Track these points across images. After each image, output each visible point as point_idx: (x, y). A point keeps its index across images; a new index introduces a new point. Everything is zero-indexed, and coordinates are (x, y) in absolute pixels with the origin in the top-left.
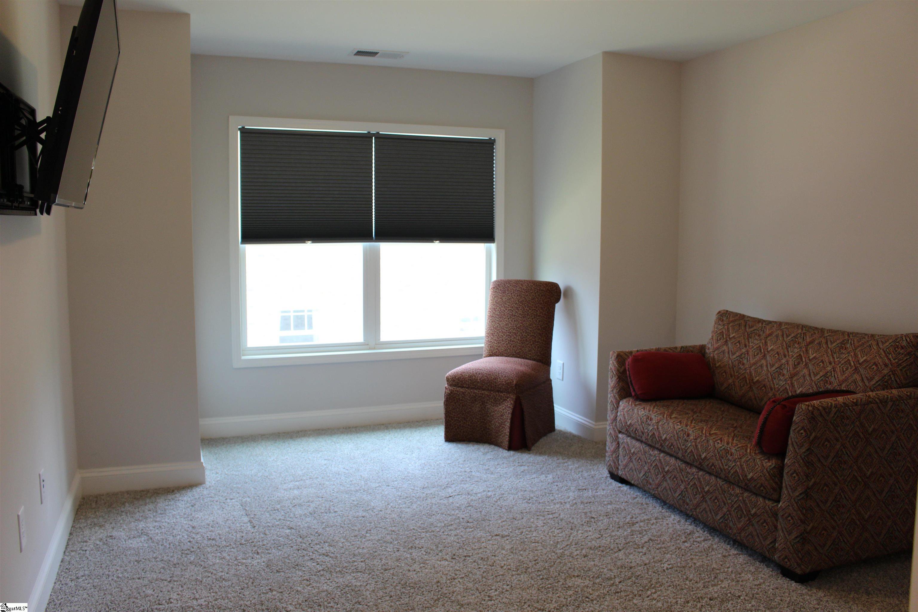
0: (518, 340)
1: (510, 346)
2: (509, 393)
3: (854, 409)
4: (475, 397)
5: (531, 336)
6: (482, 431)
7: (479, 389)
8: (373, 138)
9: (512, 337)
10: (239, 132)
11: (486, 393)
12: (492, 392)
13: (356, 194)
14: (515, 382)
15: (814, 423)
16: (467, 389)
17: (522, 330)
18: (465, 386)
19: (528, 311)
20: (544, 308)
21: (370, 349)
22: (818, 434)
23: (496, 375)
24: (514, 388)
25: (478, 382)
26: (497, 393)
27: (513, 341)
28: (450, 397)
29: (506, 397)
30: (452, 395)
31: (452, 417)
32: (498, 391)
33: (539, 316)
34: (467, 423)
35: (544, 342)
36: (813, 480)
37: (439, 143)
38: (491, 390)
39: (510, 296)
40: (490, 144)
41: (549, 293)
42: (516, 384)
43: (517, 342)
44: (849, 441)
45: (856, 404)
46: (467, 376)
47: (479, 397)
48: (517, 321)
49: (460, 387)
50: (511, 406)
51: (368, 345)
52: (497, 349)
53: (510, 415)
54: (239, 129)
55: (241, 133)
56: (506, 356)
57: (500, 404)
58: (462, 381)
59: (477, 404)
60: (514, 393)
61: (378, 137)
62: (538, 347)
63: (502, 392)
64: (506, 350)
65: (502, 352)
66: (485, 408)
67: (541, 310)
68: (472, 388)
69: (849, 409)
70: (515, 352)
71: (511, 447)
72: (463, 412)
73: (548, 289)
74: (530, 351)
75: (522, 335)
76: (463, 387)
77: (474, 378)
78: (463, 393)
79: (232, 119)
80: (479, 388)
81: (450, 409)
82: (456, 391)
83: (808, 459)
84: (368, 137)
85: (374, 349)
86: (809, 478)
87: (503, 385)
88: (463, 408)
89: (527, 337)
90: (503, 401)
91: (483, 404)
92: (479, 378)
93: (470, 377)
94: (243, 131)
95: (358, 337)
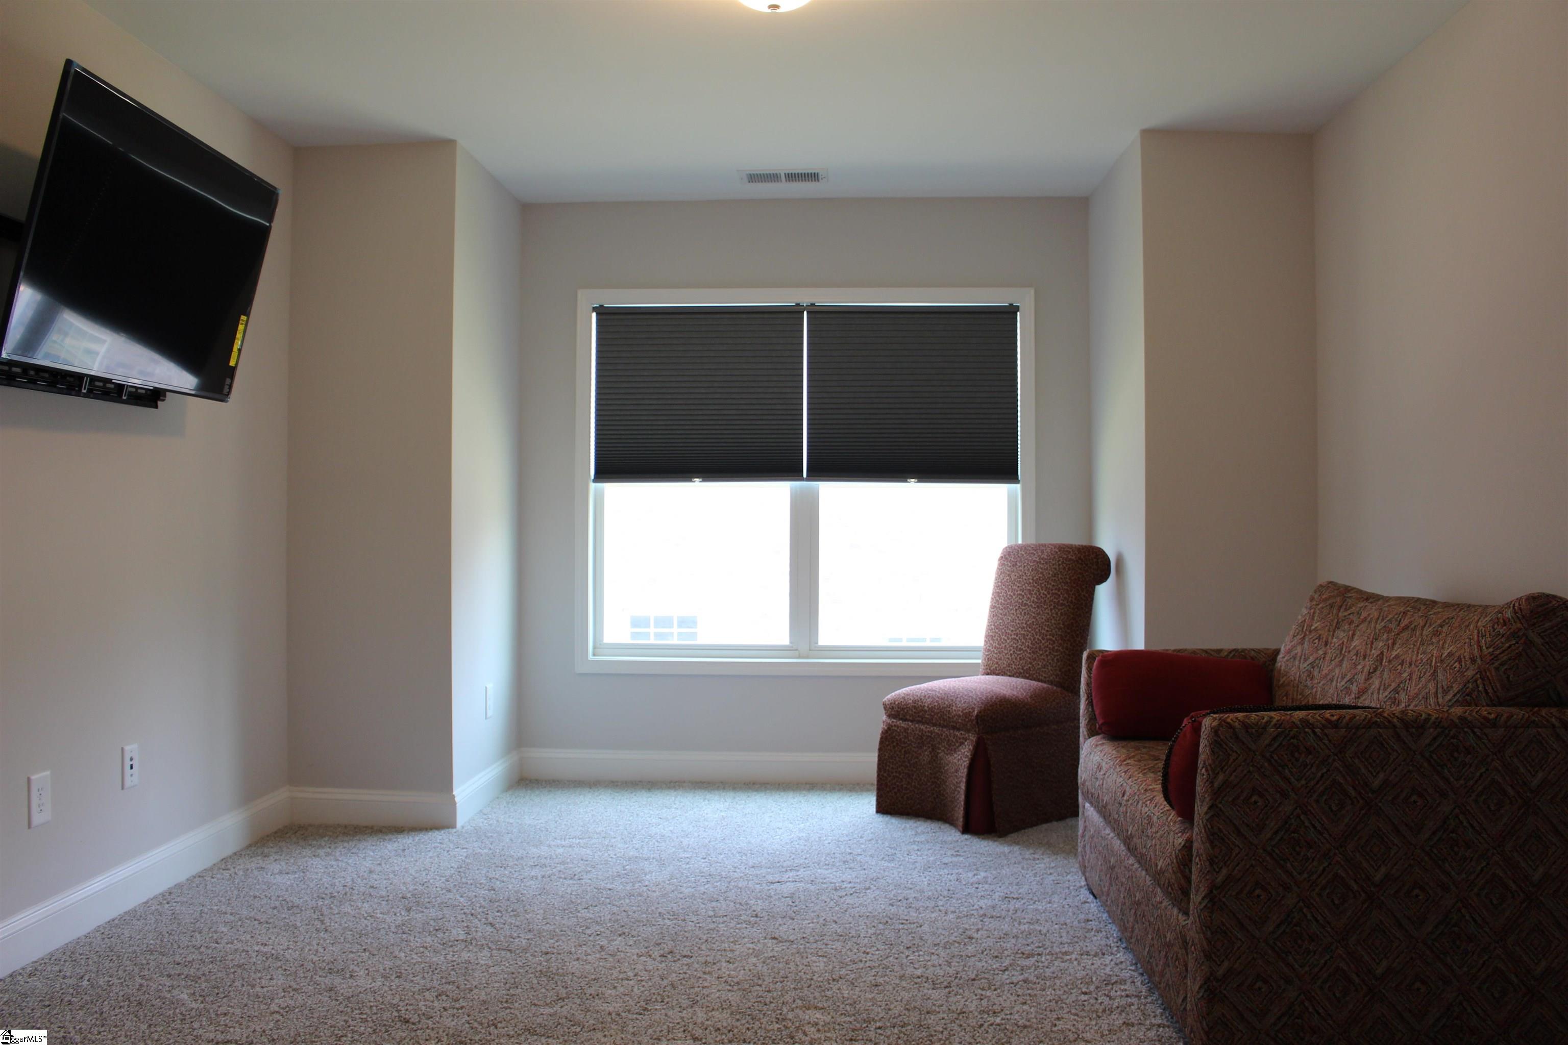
0: (1028, 647)
1: (1016, 659)
2: (968, 731)
3: (1326, 735)
4: (922, 738)
5: (1048, 640)
6: (935, 798)
7: (928, 724)
8: (805, 313)
9: (1020, 643)
10: (594, 315)
11: (936, 731)
12: (945, 729)
13: (775, 404)
14: (976, 712)
15: (1221, 753)
16: (910, 724)
17: (1035, 629)
18: (908, 717)
19: (1046, 595)
20: (1071, 591)
21: (799, 657)
22: (1232, 778)
23: (952, 700)
24: (974, 722)
25: (925, 711)
26: (952, 731)
27: (1021, 649)
28: (886, 737)
29: (963, 738)
30: (889, 732)
31: (888, 771)
32: (954, 728)
33: (1062, 605)
34: (913, 784)
35: (1067, 652)
36: (1224, 871)
37: (918, 316)
38: (944, 726)
39: (1021, 570)
40: (1010, 312)
41: (1082, 564)
42: (977, 716)
43: (1026, 650)
44: (1317, 801)
45: (1335, 725)
46: (911, 701)
47: (928, 736)
48: (1028, 614)
49: (901, 719)
50: (969, 754)
51: (796, 650)
52: (997, 663)
53: (966, 770)
54: (594, 309)
55: (598, 314)
56: (1010, 676)
57: (955, 752)
58: (903, 709)
59: (926, 750)
60: (975, 731)
61: (816, 313)
62: (1057, 659)
63: (958, 730)
64: (1009, 665)
65: (1004, 668)
66: (937, 757)
67: (1065, 595)
68: (919, 722)
69: (1314, 733)
70: (1023, 669)
71: (968, 829)
72: (907, 763)
73: (1080, 558)
74: (1044, 667)
75: (1034, 639)
76: (905, 720)
77: (920, 703)
78: (906, 730)
79: (580, 293)
80: (929, 722)
81: (886, 757)
82: (895, 726)
83: (1212, 827)
84: (794, 313)
85: (807, 657)
86: (1215, 867)
87: (959, 716)
88: (907, 756)
89: (1041, 642)
90: (959, 746)
91: (933, 749)
92: (926, 705)
93: (914, 702)
94: (603, 313)
95: (783, 638)
